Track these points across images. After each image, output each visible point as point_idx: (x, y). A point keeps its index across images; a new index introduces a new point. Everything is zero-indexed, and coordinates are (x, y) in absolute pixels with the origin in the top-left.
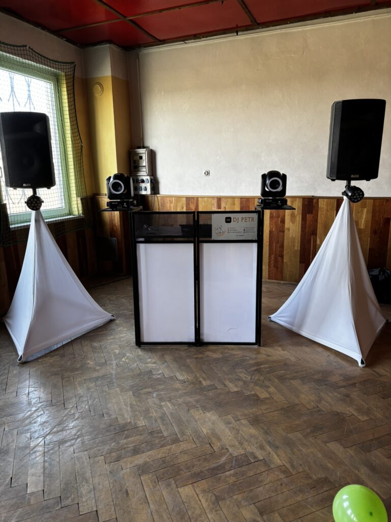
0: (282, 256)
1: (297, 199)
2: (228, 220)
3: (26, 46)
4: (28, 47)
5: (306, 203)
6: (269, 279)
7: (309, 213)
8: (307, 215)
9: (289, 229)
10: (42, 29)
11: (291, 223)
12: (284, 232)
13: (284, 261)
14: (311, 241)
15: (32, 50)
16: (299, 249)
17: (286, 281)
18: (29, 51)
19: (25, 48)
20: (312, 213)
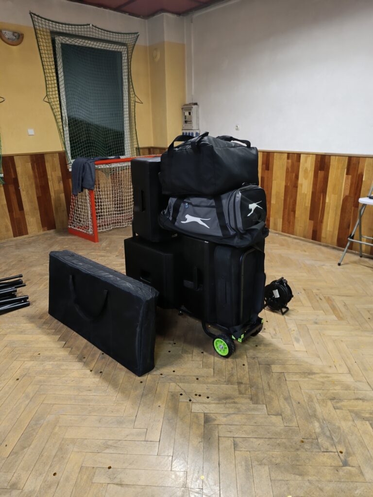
0: (294, 211)
1: (311, 155)
3: (89, 25)
4: (91, 25)
5: (319, 159)
6: (282, 232)
7: (320, 170)
8: (319, 172)
9: (302, 186)
10: (104, 8)
11: (304, 179)
12: (297, 187)
13: (296, 216)
14: (320, 199)
15: (95, 27)
16: (309, 205)
17: (296, 235)
18: (93, 29)
19: (88, 26)
20: (323, 170)
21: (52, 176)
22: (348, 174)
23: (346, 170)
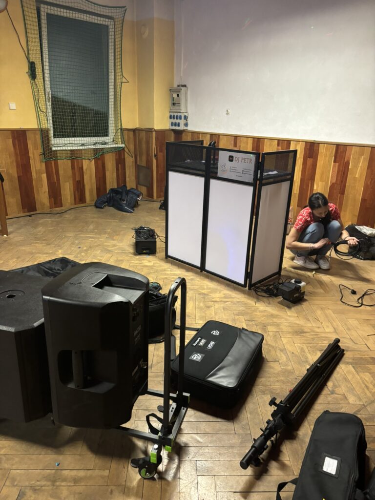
1: (301, 142)
2: (231, 159)
5: (308, 147)
8: (308, 159)
20: (312, 158)
21: (33, 154)
22: (335, 162)
23: (333, 158)
